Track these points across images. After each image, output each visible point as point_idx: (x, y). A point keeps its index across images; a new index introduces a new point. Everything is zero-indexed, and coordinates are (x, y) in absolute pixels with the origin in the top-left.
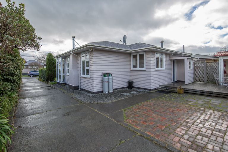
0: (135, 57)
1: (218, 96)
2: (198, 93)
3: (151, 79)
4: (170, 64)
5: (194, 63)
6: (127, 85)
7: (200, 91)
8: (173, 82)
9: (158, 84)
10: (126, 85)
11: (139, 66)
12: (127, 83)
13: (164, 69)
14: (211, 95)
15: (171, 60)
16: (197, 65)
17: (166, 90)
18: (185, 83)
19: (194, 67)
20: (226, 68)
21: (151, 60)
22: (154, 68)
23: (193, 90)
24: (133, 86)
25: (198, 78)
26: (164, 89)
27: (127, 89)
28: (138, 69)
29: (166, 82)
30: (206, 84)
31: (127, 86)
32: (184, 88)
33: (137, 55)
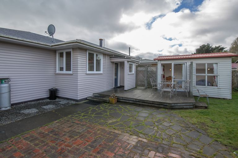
0: (61, 55)
1: (150, 105)
2: (131, 102)
3: (78, 86)
4: (111, 67)
5: (137, 67)
6: (49, 94)
7: (132, 100)
8: (114, 88)
9: (92, 91)
10: (46, 95)
11: (66, 68)
12: (49, 92)
13: (101, 72)
14: (144, 104)
15: (113, 62)
16: (139, 69)
17: (98, 100)
18: (125, 89)
19: (137, 71)
20: (164, 72)
21: (79, 60)
22: (85, 71)
23: (126, 99)
24: (57, 95)
25: (140, 83)
26: (96, 99)
27: (49, 100)
28: (65, 72)
29: (105, 89)
30: (146, 88)
31: (49, 96)
32: (118, 97)
33: (63, 52)
